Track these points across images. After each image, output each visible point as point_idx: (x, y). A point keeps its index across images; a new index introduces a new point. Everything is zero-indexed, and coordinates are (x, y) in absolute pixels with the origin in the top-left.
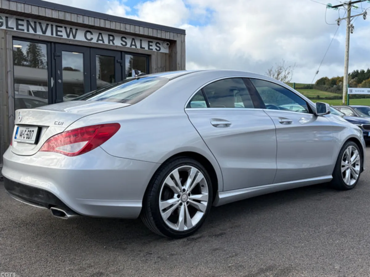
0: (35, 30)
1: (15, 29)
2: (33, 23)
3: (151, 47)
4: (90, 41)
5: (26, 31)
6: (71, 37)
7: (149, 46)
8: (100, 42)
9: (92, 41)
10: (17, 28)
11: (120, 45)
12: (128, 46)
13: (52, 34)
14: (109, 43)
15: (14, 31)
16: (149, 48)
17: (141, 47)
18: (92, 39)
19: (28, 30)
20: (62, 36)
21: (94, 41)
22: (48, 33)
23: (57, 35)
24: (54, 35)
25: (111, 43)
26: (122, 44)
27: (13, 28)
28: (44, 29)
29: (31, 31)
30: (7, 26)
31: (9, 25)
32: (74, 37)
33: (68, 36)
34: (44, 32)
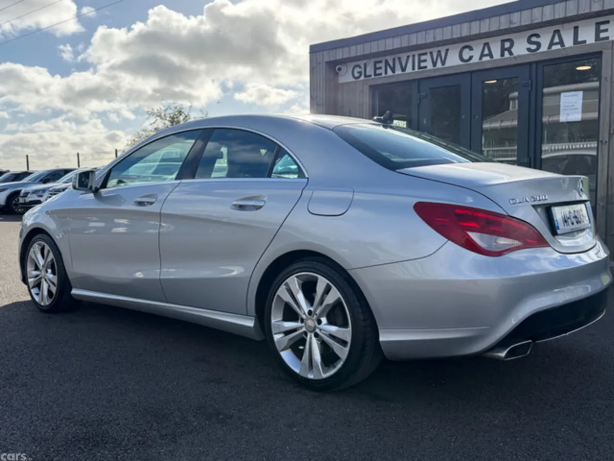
0: (393, 70)
1: (373, 77)
2: (392, 60)
3: (602, 35)
4: (467, 63)
5: (383, 75)
6: (439, 65)
7: (598, 32)
8: (485, 59)
9: (471, 62)
10: (375, 74)
11: (527, 52)
12: (544, 48)
13: (413, 69)
14: (502, 55)
15: (373, 79)
16: (597, 38)
17: (576, 41)
18: (471, 58)
19: (386, 73)
20: (426, 67)
21: (476, 59)
22: (409, 69)
23: (420, 68)
24: (416, 69)
25: (507, 54)
26: (529, 49)
27: (370, 76)
28: (404, 64)
29: (390, 73)
30: (366, 76)
31: (368, 73)
32: (443, 63)
33: (434, 64)
34: (403, 69)
